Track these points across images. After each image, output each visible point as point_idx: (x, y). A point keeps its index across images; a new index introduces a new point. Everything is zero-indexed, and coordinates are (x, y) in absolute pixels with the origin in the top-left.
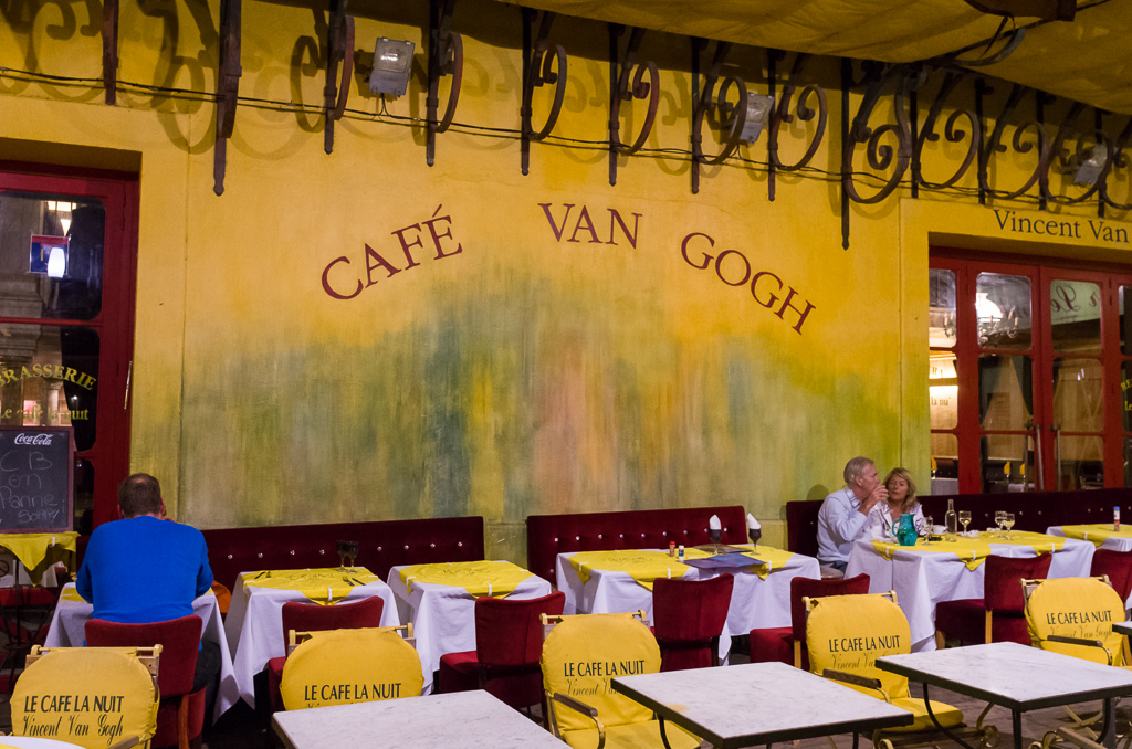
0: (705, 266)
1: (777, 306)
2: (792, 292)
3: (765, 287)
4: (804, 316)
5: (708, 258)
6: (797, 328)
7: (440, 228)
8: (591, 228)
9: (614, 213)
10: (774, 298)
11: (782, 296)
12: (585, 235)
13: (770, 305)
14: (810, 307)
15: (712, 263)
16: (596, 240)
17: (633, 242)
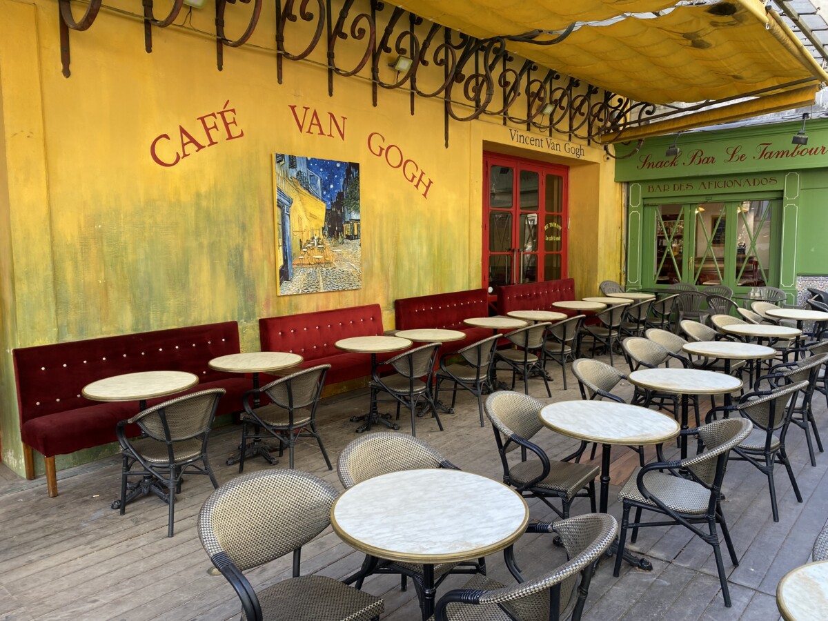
0: (380, 155)
1: (416, 180)
2: (422, 173)
3: (410, 169)
4: (428, 188)
5: (382, 150)
6: (425, 195)
7: (229, 117)
8: (319, 124)
9: (332, 116)
10: (414, 177)
11: (418, 175)
12: (315, 129)
13: (412, 181)
14: (430, 182)
15: (384, 152)
16: (322, 133)
17: (342, 136)
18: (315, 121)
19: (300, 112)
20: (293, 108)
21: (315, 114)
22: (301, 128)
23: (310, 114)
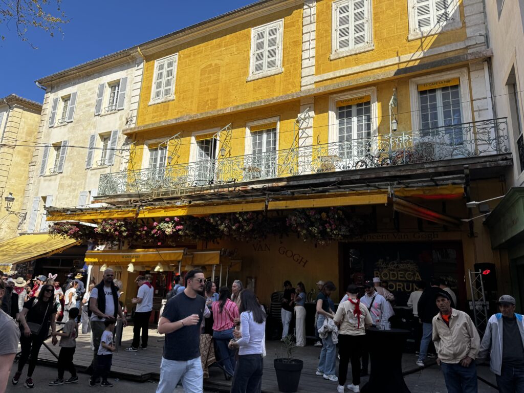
1: (299, 261)
2: (303, 258)
3: (296, 257)
4: (305, 263)
6: (303, 266)
9: (266, 245)
11: (300, 259)
12: (260, 249)
13: (297, 261)
14: (307, 261)
15: (285, 253)
17: (269, 250)
19: (255, 246)
21: (260, 245)
22: (255, 250)
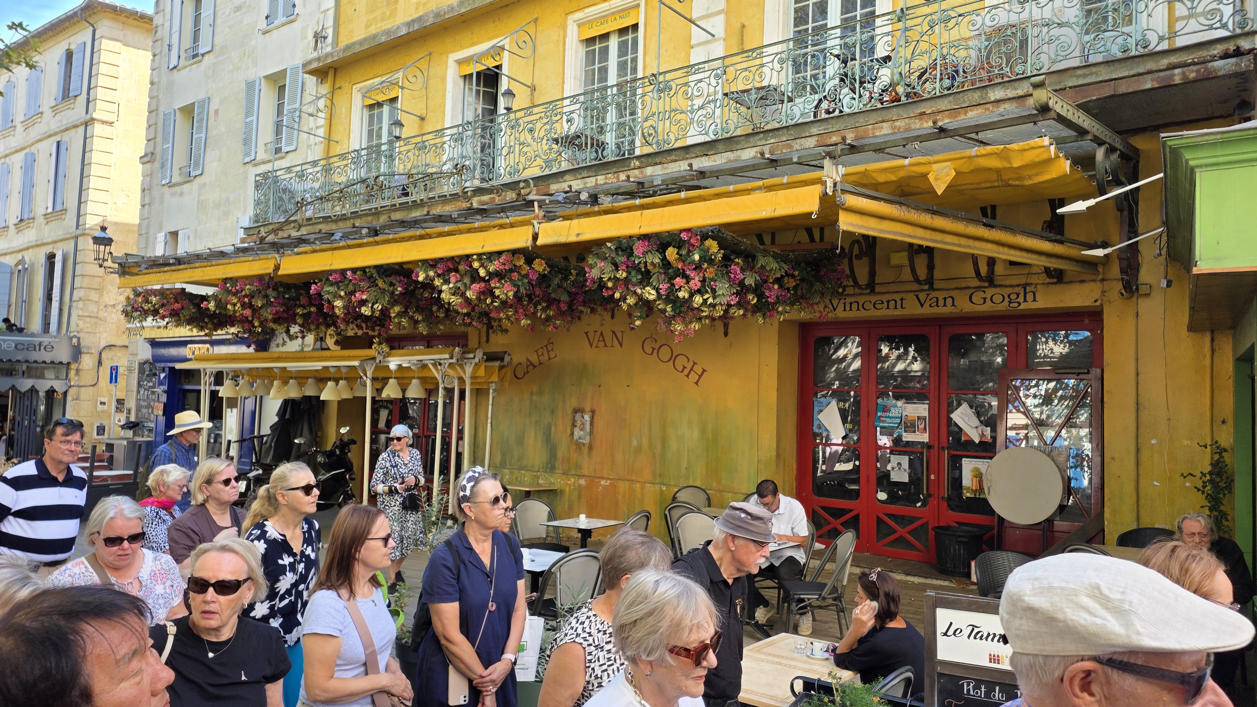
0: (652, 354)
2: (695, 363)
3: (681, 362)
4: (700, 376)
5: (654, 349)
6: (697, 383)
7: (550, 347)
8: (604, 340)
9: (614, 332)
10: (684, 367)
11: (689, 366)
12: (601, 344)
13: (682, 372)
14: (704, 371)
15: (655, 351)
16: (606, 346)
17: (621, 345)
18: (601, 339)
19: (591, 335)
20: (586, 333)
21: (602, 334)
22: (591, 346)
23: (598, 334)
